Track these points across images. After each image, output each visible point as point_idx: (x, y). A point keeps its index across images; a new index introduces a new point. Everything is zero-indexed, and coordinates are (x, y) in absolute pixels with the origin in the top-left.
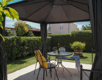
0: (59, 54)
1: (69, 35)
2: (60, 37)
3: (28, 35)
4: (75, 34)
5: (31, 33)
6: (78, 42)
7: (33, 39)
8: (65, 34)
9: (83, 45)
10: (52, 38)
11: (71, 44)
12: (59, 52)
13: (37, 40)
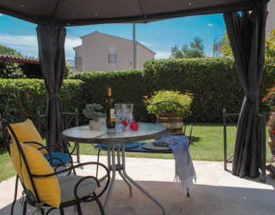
0: (112, 131)
1: (139, 74)
2: (111, 78)
3: (3, 72)
4: (155, 70)
5: (15, 69)
6: (167, 92)
7: (17, 84)
8: (124, 71)
9: (185, 100)
10: (84, 85)
11: (146, 97)
12: (111, 126)
13: (32, 89)
